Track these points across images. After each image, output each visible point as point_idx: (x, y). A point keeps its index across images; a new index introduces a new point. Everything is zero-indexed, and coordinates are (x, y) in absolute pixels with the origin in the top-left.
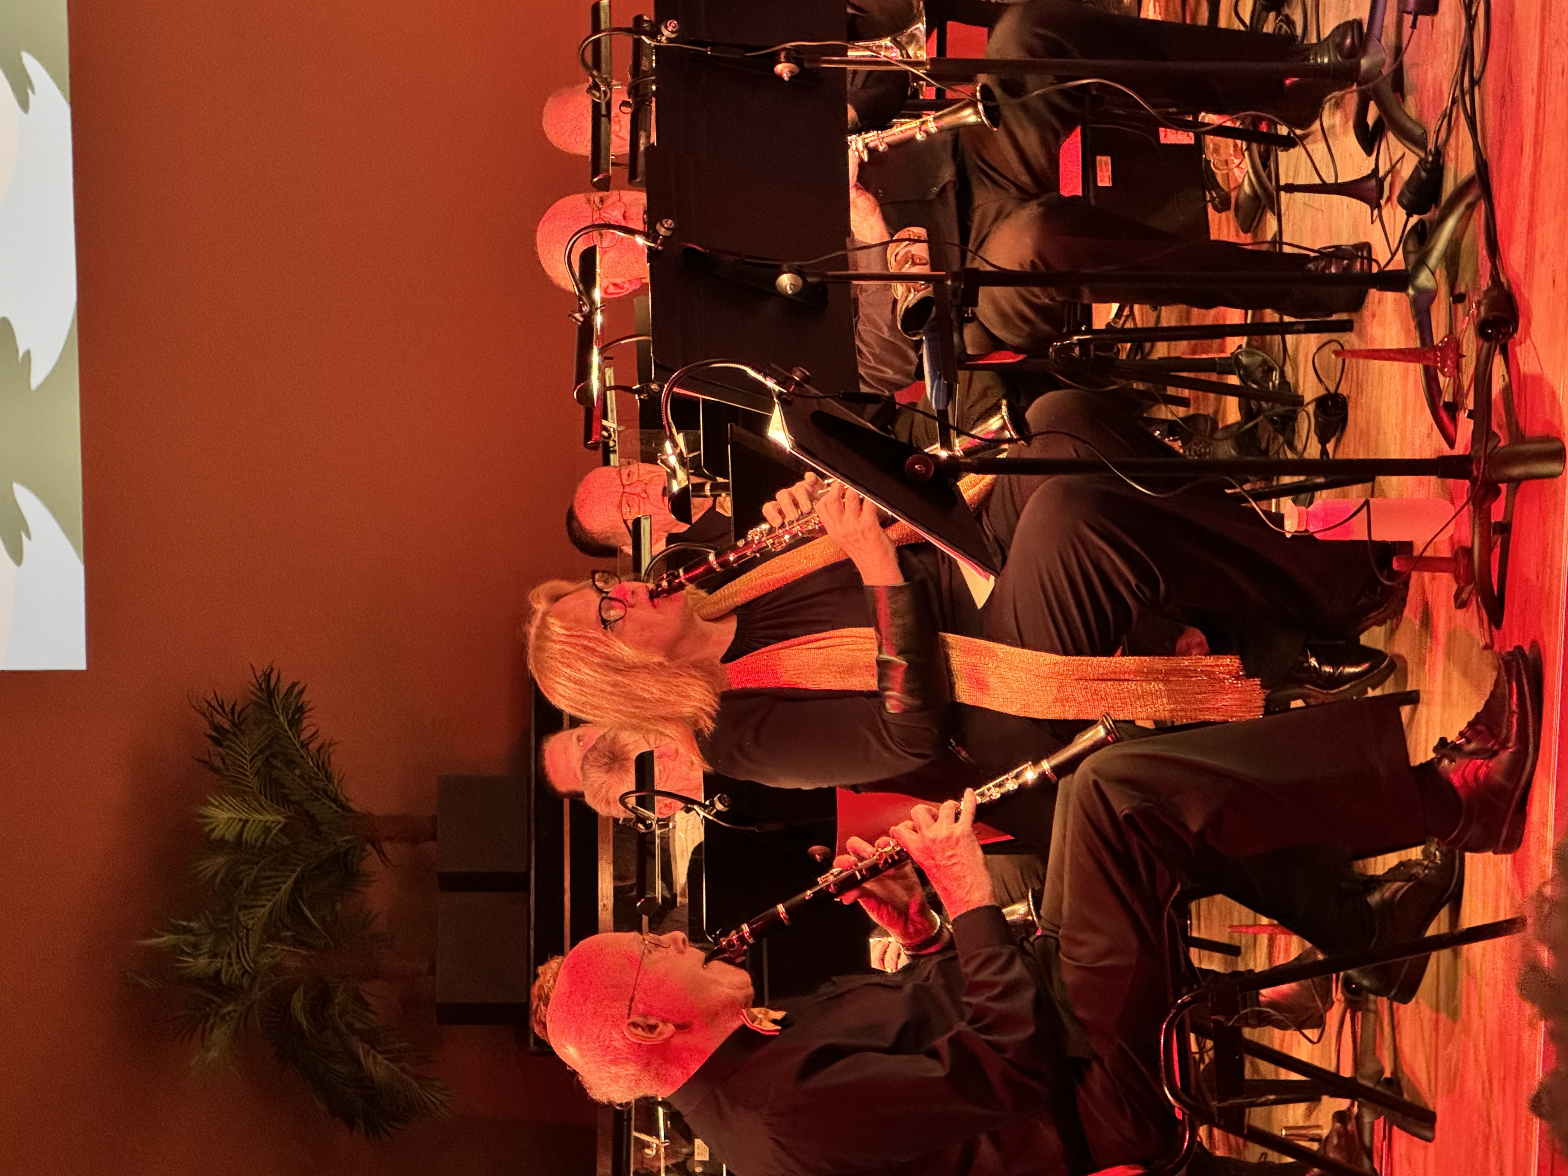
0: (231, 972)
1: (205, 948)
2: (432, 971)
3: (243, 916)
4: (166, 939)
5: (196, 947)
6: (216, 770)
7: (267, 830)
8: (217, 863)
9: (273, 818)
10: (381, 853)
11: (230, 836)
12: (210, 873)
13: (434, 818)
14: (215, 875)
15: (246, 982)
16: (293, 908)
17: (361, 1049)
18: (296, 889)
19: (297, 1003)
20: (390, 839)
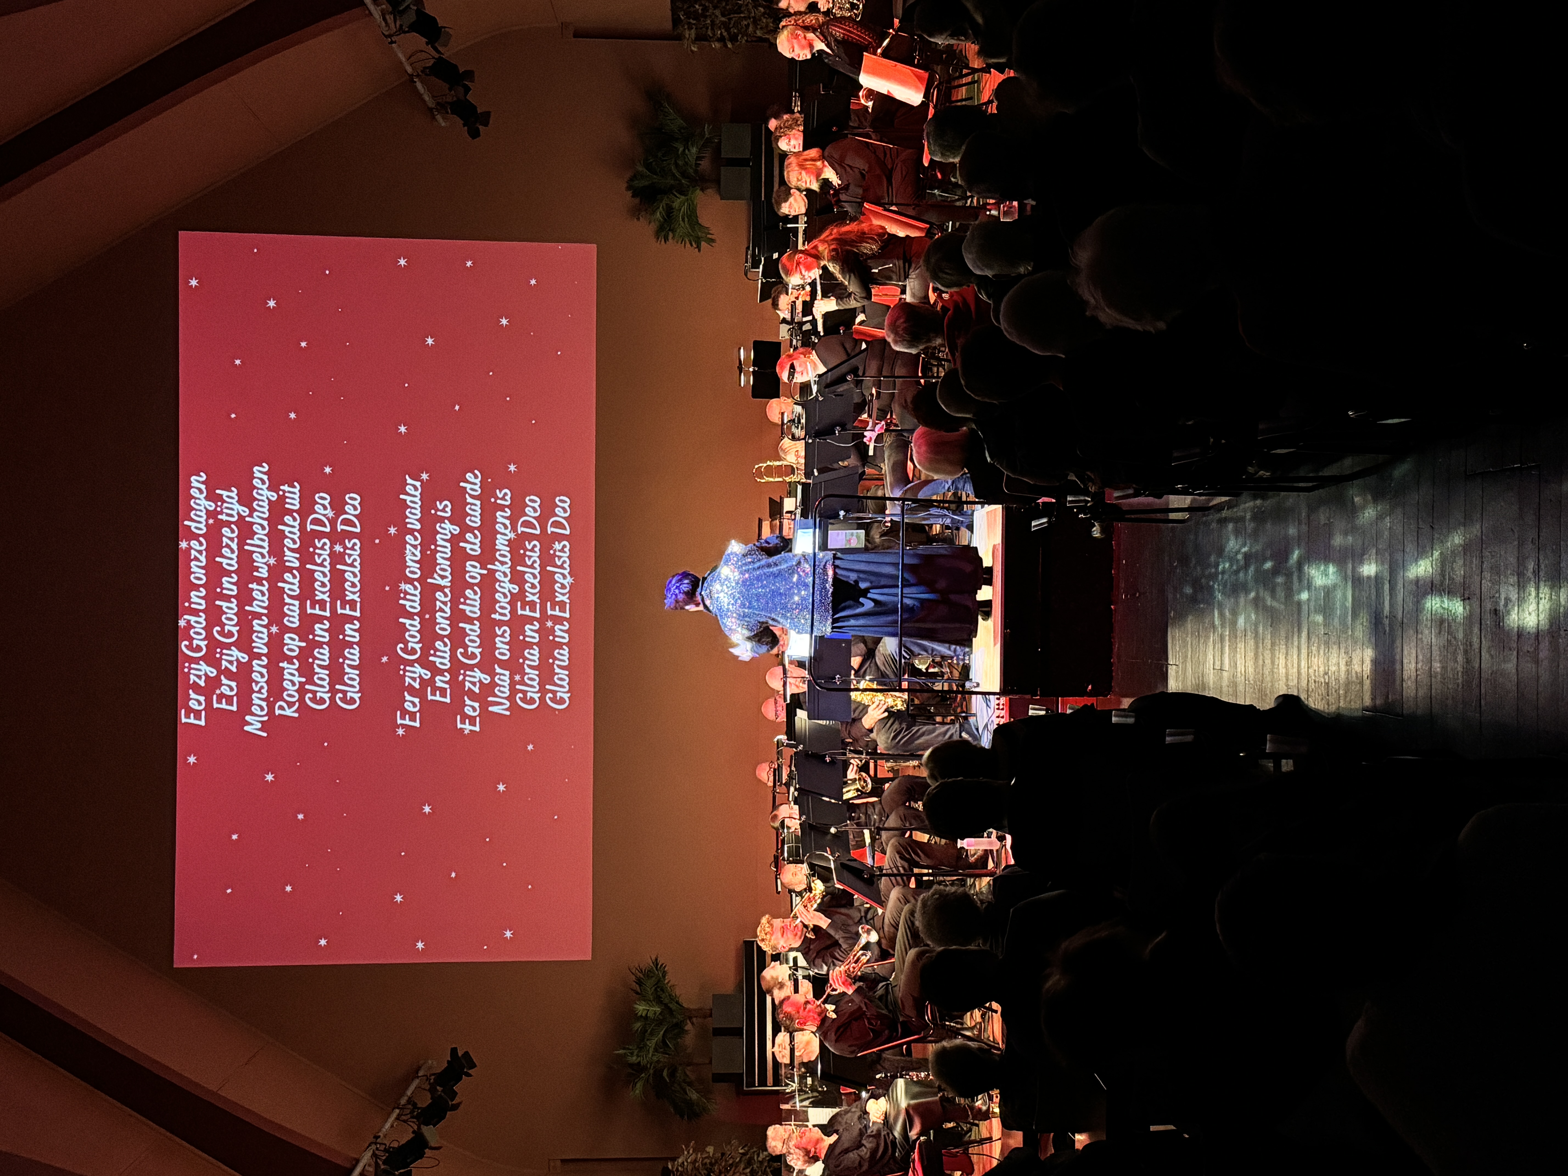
0: (644, 1062)
1: (635, 1054)
2: (711, 1063)
3: (648, 1043)
4: (621, 1052)
5: (632, 1054)
6: (637, 993)
7: (655, 1013)
8: (638, 1025)
9: (658, 1009)
10: (693, 1024)
11: (643, 1015)
12: (636, 1029)
13: (711, 1010)
14: (638, 1030)
15: (649, 1066)
16: (664, 1042)
17: (688, 1088)
18: (664, 1034)
19: (665, 1074)
20: (696, 1017)
